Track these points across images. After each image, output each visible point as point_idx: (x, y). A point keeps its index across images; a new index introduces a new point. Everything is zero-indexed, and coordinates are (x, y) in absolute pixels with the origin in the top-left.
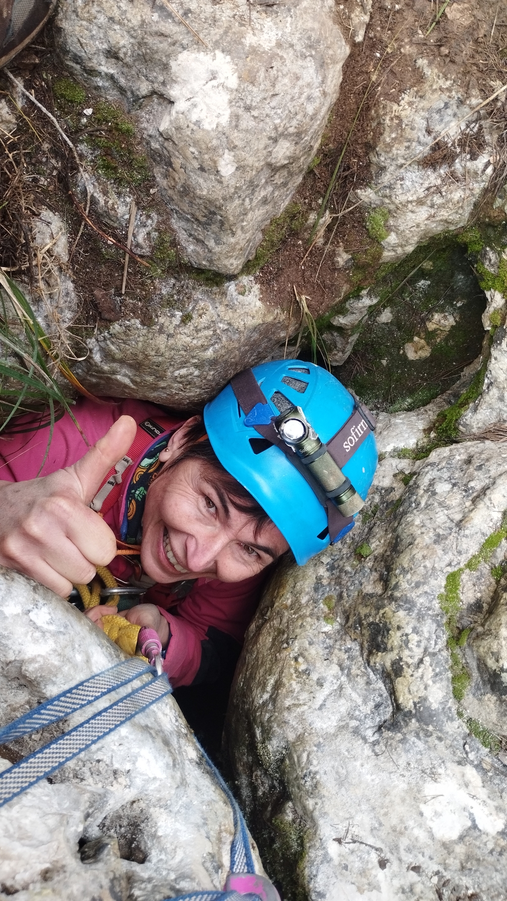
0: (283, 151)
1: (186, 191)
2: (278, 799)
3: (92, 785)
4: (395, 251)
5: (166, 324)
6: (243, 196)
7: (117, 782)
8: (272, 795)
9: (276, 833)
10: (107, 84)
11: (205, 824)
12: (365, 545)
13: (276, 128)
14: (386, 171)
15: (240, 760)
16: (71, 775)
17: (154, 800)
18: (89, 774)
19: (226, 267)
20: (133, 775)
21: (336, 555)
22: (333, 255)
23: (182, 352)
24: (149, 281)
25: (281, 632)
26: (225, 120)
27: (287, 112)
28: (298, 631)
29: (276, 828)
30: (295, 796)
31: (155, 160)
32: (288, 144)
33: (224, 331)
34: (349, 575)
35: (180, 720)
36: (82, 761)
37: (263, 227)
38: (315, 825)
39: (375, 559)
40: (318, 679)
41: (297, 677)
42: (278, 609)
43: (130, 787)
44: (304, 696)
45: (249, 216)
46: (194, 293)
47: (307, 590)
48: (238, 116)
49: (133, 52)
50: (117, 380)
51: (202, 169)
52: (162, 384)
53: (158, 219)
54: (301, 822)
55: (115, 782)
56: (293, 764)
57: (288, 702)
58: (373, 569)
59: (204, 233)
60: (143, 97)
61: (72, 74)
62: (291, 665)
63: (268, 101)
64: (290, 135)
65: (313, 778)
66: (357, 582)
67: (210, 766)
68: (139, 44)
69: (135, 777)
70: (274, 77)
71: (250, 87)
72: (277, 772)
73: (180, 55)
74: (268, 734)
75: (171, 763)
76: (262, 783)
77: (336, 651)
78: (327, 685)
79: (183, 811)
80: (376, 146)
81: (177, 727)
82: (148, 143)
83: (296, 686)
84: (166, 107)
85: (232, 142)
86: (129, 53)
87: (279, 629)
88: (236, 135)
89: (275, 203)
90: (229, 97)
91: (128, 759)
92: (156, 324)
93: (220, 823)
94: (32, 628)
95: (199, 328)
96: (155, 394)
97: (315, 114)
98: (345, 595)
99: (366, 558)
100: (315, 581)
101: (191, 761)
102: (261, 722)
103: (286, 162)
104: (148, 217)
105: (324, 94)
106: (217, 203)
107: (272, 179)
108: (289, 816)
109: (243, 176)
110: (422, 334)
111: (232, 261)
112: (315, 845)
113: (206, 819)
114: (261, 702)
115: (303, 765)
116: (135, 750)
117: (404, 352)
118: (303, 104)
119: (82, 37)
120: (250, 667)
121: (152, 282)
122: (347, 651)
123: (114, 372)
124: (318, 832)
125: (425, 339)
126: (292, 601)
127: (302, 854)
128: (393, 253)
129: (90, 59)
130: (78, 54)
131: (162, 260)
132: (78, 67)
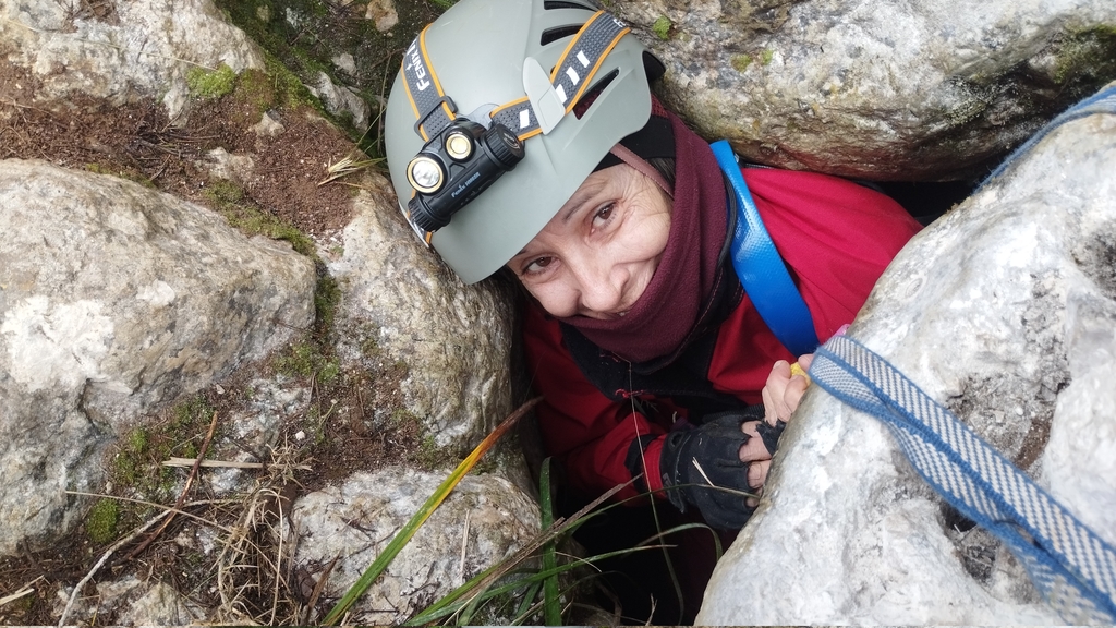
0: (125, 221)
1: (208, 344)
2: (1027, 82)
3: (1060, 324)
4: (245, 55)
5: (401, 346)
6: (200, 266)
7: (1051, 289)
8: (1021, 92)
9: (1075, 75)
10: (84, 473)
11: (1095, 154)
12: (655, 28)
13: (93, 234)
14: (133, 79)
15: (976, 148)
16: (1050, 357)
17: (1070, 234)
18: (1045, 332)
19: (305, 276)
20: (1038, 269)
21: (677, 68)
22: (267, 139)
23: (435, 318)
24: (346, 377)
25: (793, 123)
26: (95, 306)
27: (67, 222)
28: (787, 99)
29: (1069, 75)
30: (1020, 56)
31: (176, 394)
32: (114, 215)
33: (396, 268)
34: (700, 42)
35: (942, 224)
36: (1027, 346)
37: (244, 236)
38: (1058, 20)
39: (672, 8)
40: (851, 56)
41: (851, 87)
42: (761, 134)
43: (1056, 270)
44: (878, 72)
45: (228, 254)
46: (351, 316)
47: (729, 98)
48: (85, 288)
49: (29, 445)
50: (488, 400)
51: (172, 327)
52: (484, 339)
53: (258, 378)
54: (1055, 42)
55: (1053, 293)
56: (976, 68)
57: (889, 93)
58: (687, 8)
59: (263, 313)
60: (90, 421)
61: (80, 522)
62: (836, 100)
63: (56, 250)
64: (99, 214)
65: (993, 35)
66: (708, 29)
67: (1003, 169)
68: (15, 438)
69: (1041, 265)
70: (21, 247)
71: (42, 277)
72: (989, 90)
73: (18, 381)
74: (937, 112)
75: (1012, 219)
76: (1005, 110)
77: (808, 38)
78: (857, 42)
79: (1079, 190)
80: (101, 98)
81: (953, 225)
82: (154, 406)
83: (866, 86)
84: (98, 389)
85: (124, 290)
86: (32, 449)
87: (789, 127)
88: (112, 287)
89: (206, 223)
90: (61, 305)
91: (1014, 280)
92: (402, 359)
93: (1089, 134)
94: (844, 448)
95: (397, 302)
96: (499, 347)
97: (65, 184)
98: (728, 41)
99: (673, 23)
100: (715, 89)
101: (1000, 196)
102: (921, 126)
103: (141, 215)
104: (257, 390)
105: (34, 175)
106: (216, 299)
107: (170, 231)
108: (1049, 60)
109: (169, 269)
110: (361, 9)
111: (295, 269)
112: (1087, 14)
113: (1087, 156)
114: (893, 132)
115: (976, 52)
116: (1000, 273)
117: (389, 30)
118: (52, 202)
119: (23, 516)
120: (845, 158)
121: (346, 373)
122: (805, 22)
123: (479, 404)
124: (1068, 13)
125: (366, 4)
126: (748, 116)
127: (1102, 31)
128: (249, 56)
129: (52, 500)
130: (48, 517)
131: (313, 363)
132: (68, 515)
